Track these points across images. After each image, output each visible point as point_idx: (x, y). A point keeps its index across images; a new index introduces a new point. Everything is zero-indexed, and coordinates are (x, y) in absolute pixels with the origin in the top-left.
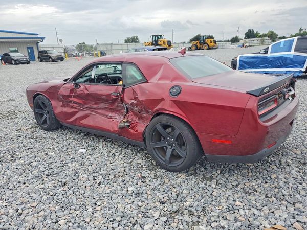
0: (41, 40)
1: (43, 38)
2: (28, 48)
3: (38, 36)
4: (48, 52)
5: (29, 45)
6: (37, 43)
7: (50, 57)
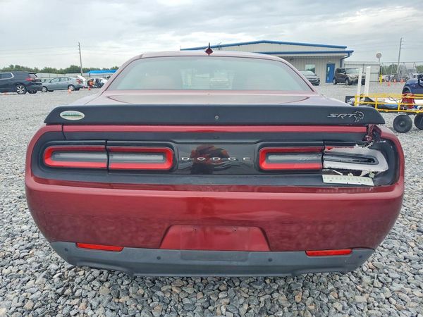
0: (347, 54)
1: (350, 53)
2: (328, 65)
3: (346, 50)
4: (347, 71)
5: (330, 62)
6: (342, 59)
7: (347, 78)
